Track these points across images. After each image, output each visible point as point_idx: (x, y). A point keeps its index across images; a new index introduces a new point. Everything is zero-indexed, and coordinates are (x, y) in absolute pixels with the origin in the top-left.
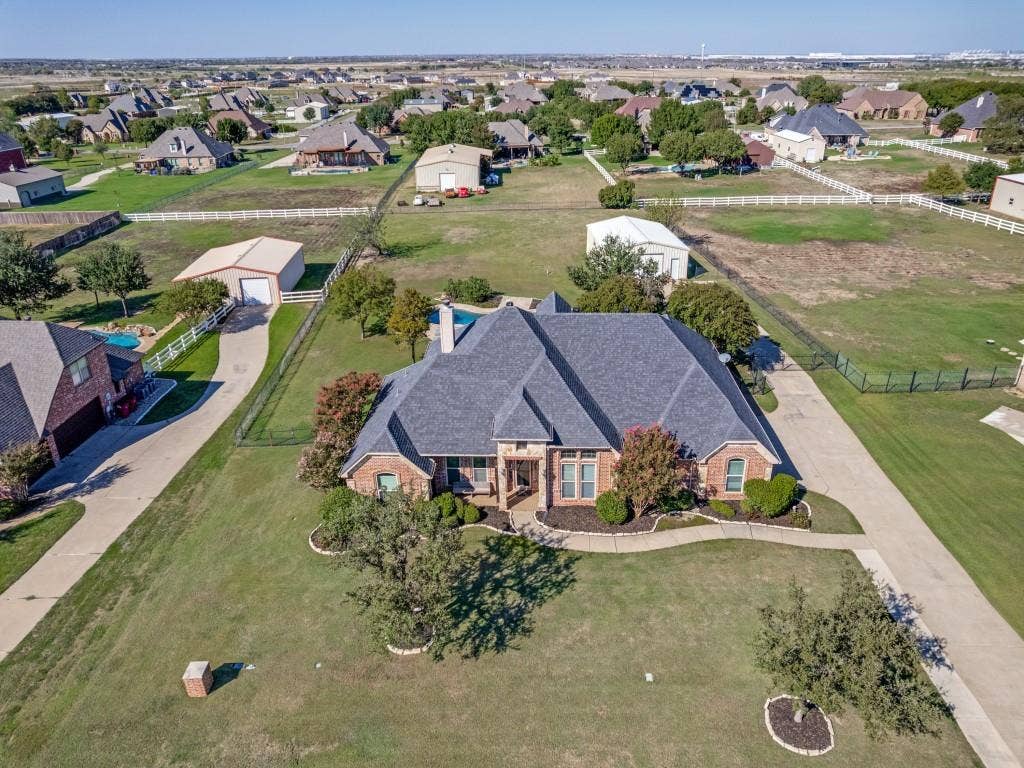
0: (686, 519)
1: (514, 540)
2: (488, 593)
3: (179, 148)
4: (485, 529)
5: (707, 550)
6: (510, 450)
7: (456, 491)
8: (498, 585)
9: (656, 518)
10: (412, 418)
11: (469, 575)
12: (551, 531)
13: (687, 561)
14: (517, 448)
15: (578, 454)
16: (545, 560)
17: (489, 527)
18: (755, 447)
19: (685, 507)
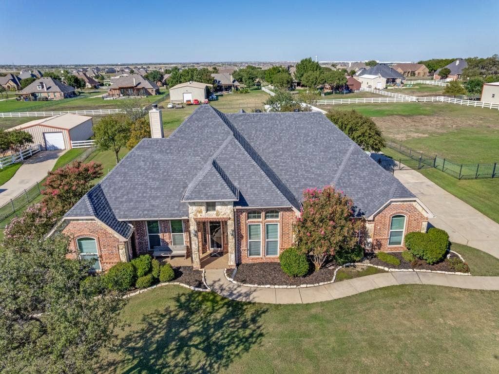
0: (360, 270)
1: (204, 296)
2: (172, 353)
3: (43, 87)
4: (178, 286)
5: (385, 297)
6: (200, 212)
7: (156, 254)
8: (183, 344)
9: (334, 269)
10: (115, 189)
11: (155, 333)
12: (239, 286)
13: (370, 309)
14: (207, 210)
15: (263, 214)
16: (232, 315)
17: (182, 285)
18: (414, 203)
19: (358, 259)
